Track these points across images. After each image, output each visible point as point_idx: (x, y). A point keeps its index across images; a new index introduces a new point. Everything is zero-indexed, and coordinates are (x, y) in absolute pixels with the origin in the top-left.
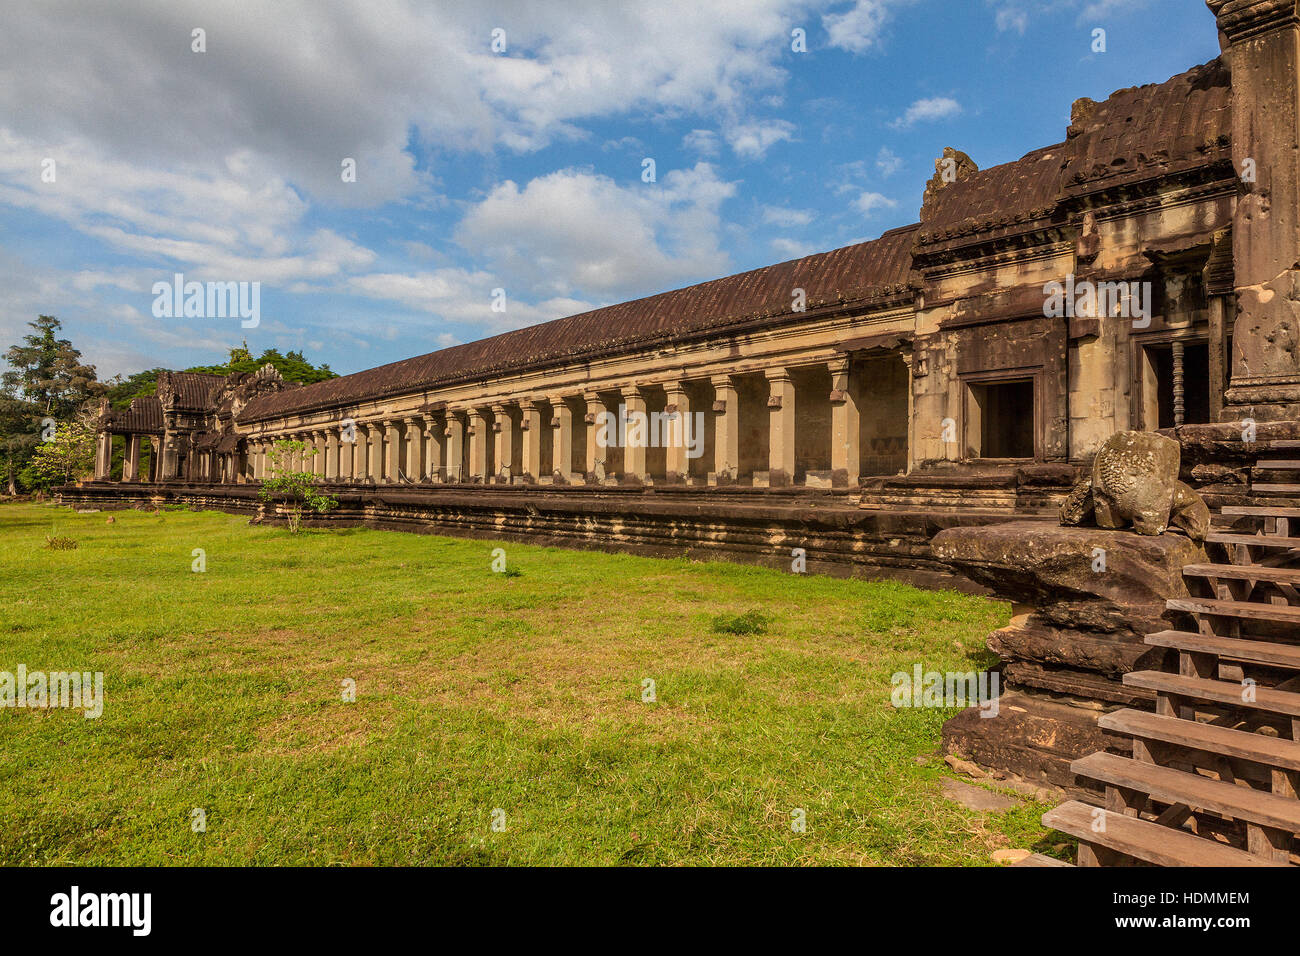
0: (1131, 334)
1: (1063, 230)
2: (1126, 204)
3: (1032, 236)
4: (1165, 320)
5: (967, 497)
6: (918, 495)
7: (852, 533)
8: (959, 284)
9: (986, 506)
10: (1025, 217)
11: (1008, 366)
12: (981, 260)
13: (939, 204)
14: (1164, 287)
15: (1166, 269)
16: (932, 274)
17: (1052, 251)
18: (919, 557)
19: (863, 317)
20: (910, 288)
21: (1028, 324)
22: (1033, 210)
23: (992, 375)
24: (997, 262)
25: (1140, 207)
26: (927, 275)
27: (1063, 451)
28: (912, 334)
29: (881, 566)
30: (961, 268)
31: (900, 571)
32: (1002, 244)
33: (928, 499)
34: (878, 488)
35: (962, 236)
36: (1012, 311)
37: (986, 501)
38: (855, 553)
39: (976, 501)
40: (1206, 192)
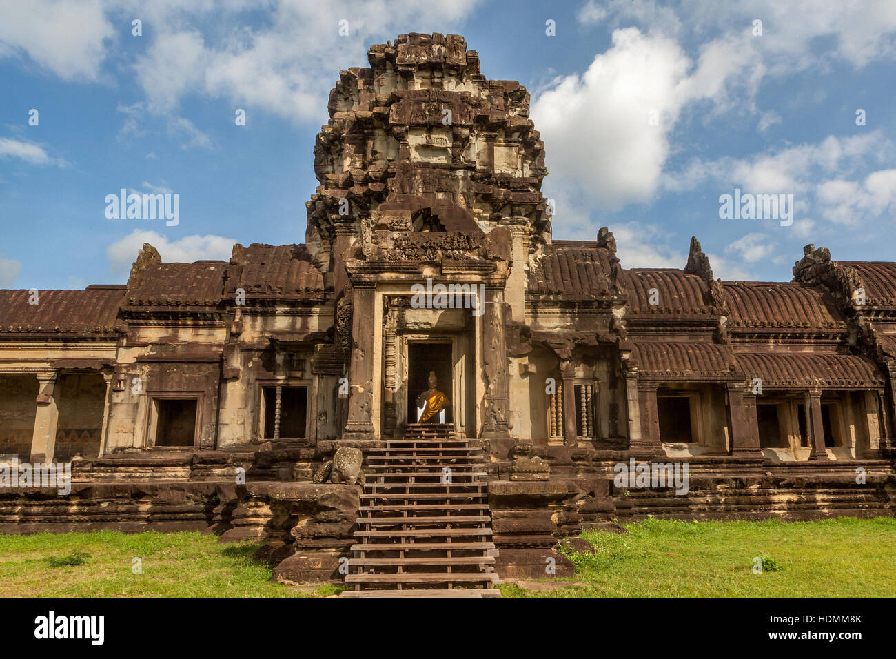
0: (257, 379)
1: (222, 315)
2: (259, 309)
3: (204, 314)
4: (274, 374)
5: (157, 472)
6: (121, 471)
7: (69, 500)
8: (152, 334)
9: (169, 477)
10: (201, 303)
11: (182, 390)
12: (170, 322)
13: (142, 280)
14: (275, 356)
15: (277, 348)
16: (134, 324)
17: (215, 325)
18: (123, 513)
19: (74, 344)
20: (116, 331)
21: (197, 365)
22: (207, 300)
23: (171, 394)
24: (179, 325)
25: (266, 312)
26: (129, 324)
27: (213, 443)
28: (115, 362)
29: (92, 521)
30: (155, 325)
31: (108, 523)
32: (184, 315)
33: (128, 474)
34: (88, 467)
35: (159, 305)
36: (187, 357)
37: (170, 474)
38: (71, 514)
39: (163, 474)
40: (298, 312)
